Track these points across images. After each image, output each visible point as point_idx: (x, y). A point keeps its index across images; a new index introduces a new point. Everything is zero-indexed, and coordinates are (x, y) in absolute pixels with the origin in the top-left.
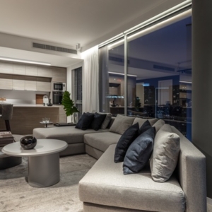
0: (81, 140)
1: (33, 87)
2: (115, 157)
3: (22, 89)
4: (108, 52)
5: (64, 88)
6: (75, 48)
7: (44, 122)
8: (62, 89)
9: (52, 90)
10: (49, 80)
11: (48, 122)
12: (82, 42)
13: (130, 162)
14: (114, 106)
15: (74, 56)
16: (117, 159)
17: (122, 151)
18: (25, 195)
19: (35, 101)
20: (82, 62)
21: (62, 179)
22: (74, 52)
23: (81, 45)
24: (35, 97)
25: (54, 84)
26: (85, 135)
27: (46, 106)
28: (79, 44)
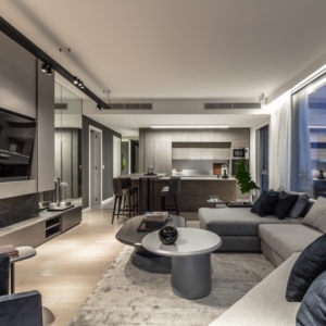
0: (254, 231)
1: (209, 155)
2: (288, 289)
3: (198, 158)
4: (307, 98)
5: (247, 154)
6: (257, 101)
7: (212, 200)
8: (244, 155)
9: (232, 157)
10: (227, 145)
11: (217, 200)
12: (267, 90)
13: (311, 318)
14: (321, 177)
15: (256, 112)
16: (292, 294)
17: (302, 281)
18: (160, 305)
19: (212, 171)
20: (268, 117)
21: (215, 292)
22: (257, 106)
23: (266, 96)
24: (212, 166)
25: (235, 151)
26: (261, 226)
27: (221, 179)
28: (263, 95)
